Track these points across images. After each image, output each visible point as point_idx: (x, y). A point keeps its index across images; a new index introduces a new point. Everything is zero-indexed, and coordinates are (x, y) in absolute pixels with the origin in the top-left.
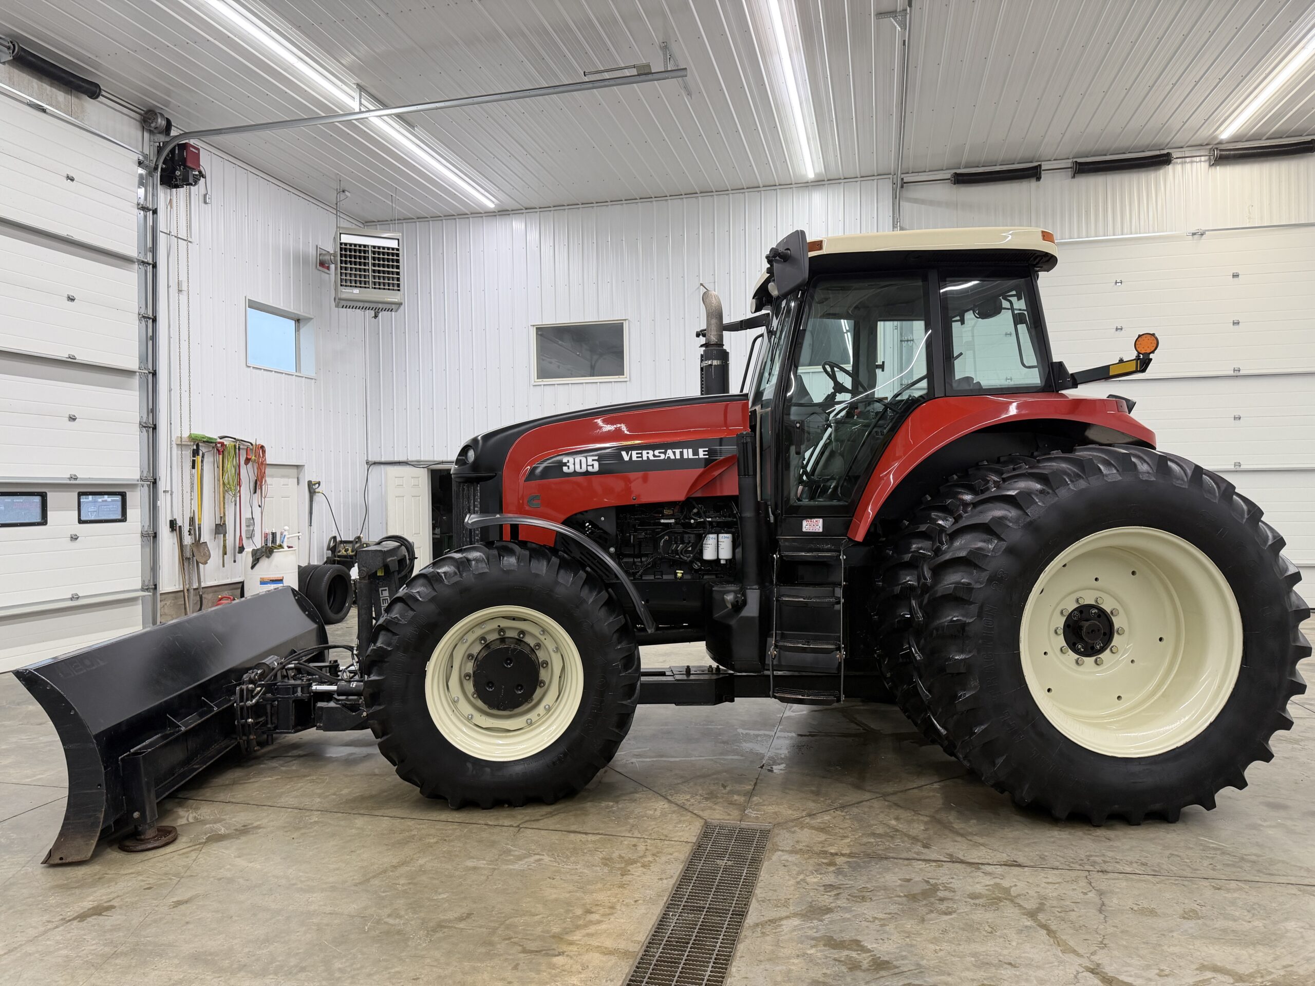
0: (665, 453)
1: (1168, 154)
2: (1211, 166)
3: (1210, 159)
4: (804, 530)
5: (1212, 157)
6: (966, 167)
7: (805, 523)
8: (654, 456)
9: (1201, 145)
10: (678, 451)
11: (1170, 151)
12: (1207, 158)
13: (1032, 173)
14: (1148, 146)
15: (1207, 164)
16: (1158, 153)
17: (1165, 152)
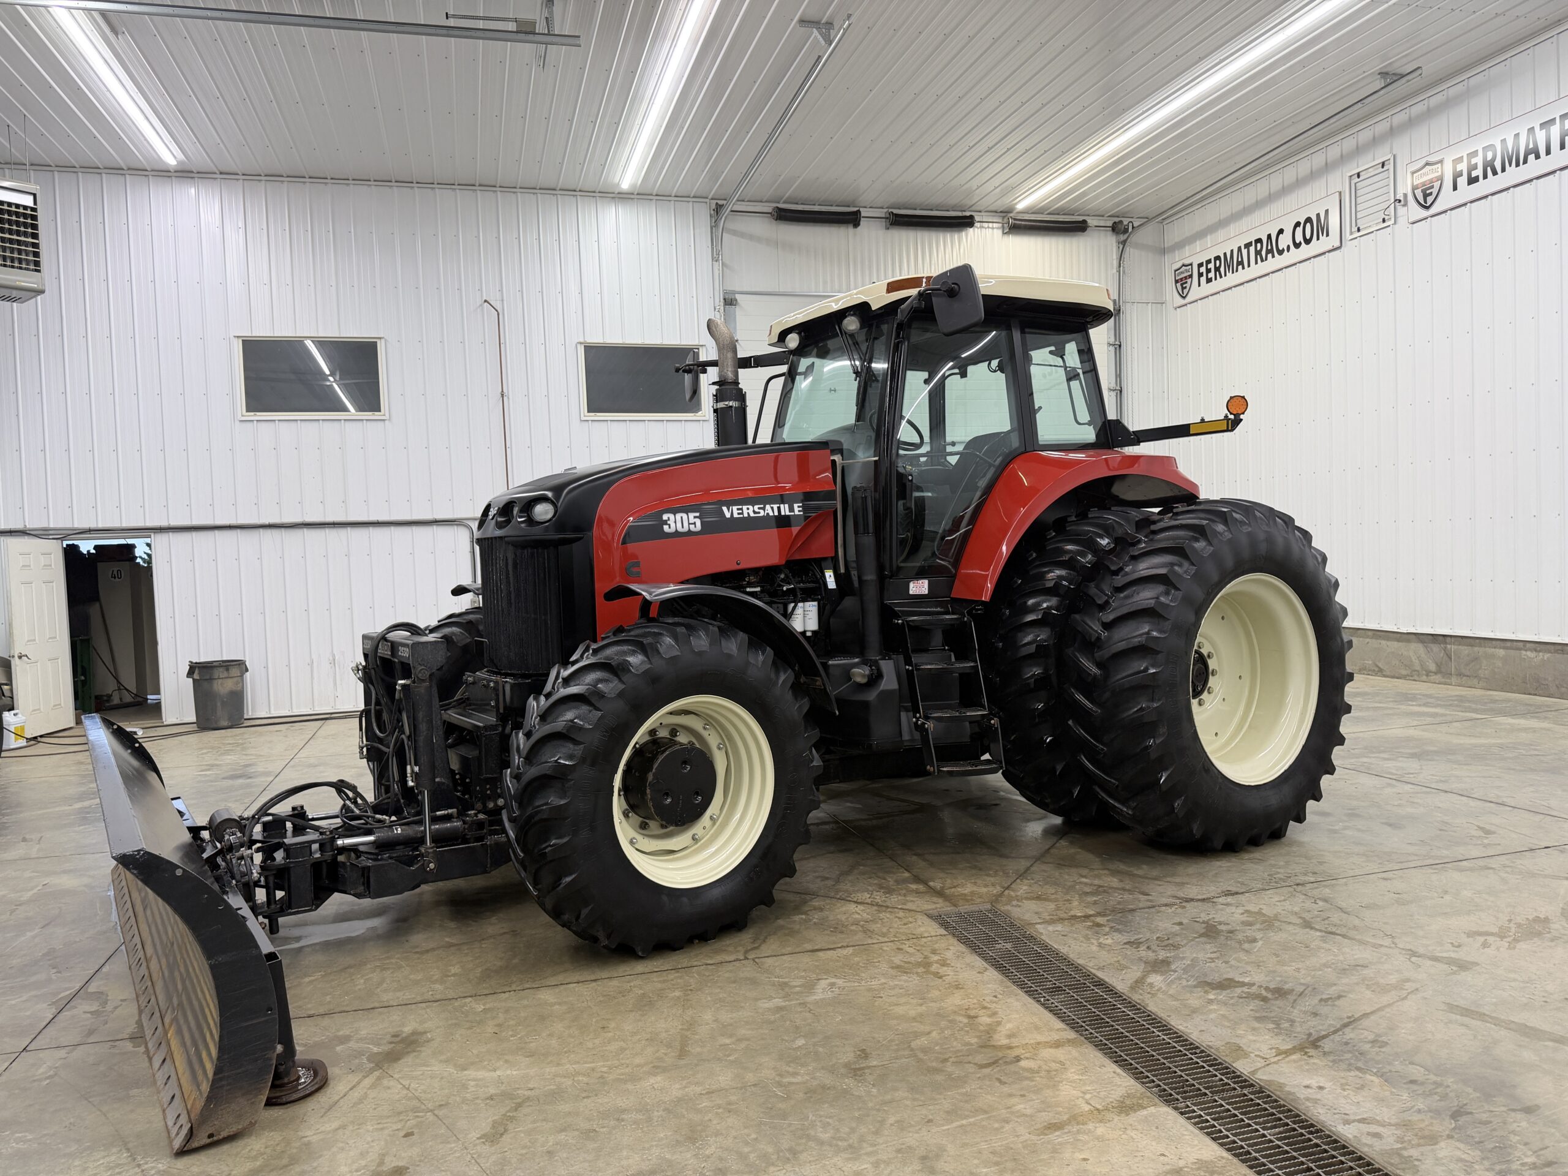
0: (764, 509)
1: (971, 217)
2: (1004, 233)
3: (1003, 227)
4: (911, 592)
5: (1006, 225)
6: (785, 202)
7: (911, 585)
8: (755, 512)
9: (996, 212)
10: (775, 506)
11: (973, 214)
12: (1000, 225)
13: (852, 219)
14: (955, 205)
15: (1000, 232)
16: (960, 214)
17: (968, 214)
